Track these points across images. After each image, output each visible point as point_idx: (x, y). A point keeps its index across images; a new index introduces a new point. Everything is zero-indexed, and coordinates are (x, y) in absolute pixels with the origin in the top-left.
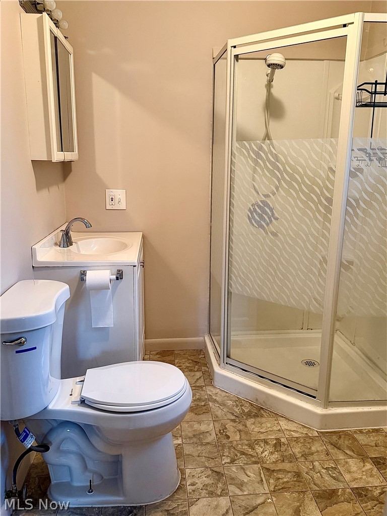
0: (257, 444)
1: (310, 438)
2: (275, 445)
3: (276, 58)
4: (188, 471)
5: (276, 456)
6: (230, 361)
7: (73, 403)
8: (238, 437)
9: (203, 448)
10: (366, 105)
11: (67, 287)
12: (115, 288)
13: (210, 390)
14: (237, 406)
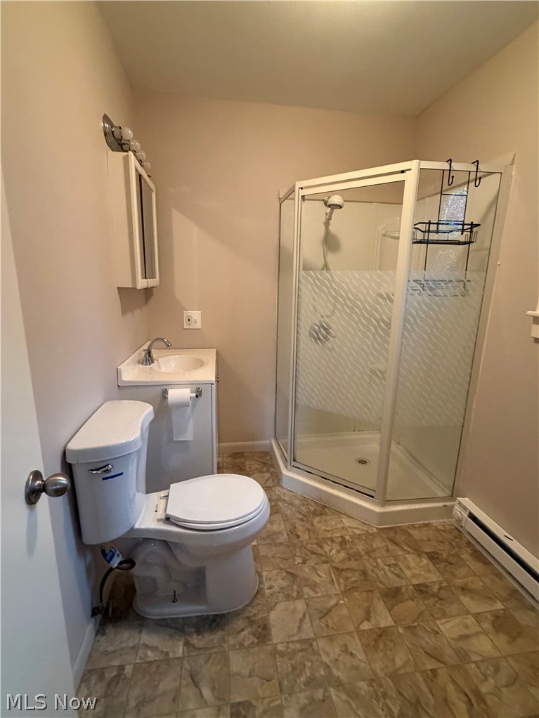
0: (324, 543)
1: (371, 535)
2: (341, 544)
3: (336, 199)
4: (264, 574)
5: (343, 554)
6: (296, 464)
7: (159, 520)
8: (307, 537)
9: (277, 548)
10: (420, 242)
11: (152, 407)
12: (194, 405)
13: (278, 491)
14: (304, 505)
